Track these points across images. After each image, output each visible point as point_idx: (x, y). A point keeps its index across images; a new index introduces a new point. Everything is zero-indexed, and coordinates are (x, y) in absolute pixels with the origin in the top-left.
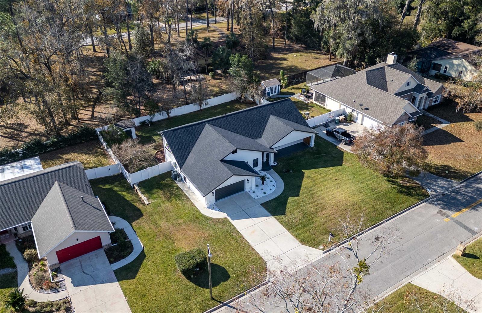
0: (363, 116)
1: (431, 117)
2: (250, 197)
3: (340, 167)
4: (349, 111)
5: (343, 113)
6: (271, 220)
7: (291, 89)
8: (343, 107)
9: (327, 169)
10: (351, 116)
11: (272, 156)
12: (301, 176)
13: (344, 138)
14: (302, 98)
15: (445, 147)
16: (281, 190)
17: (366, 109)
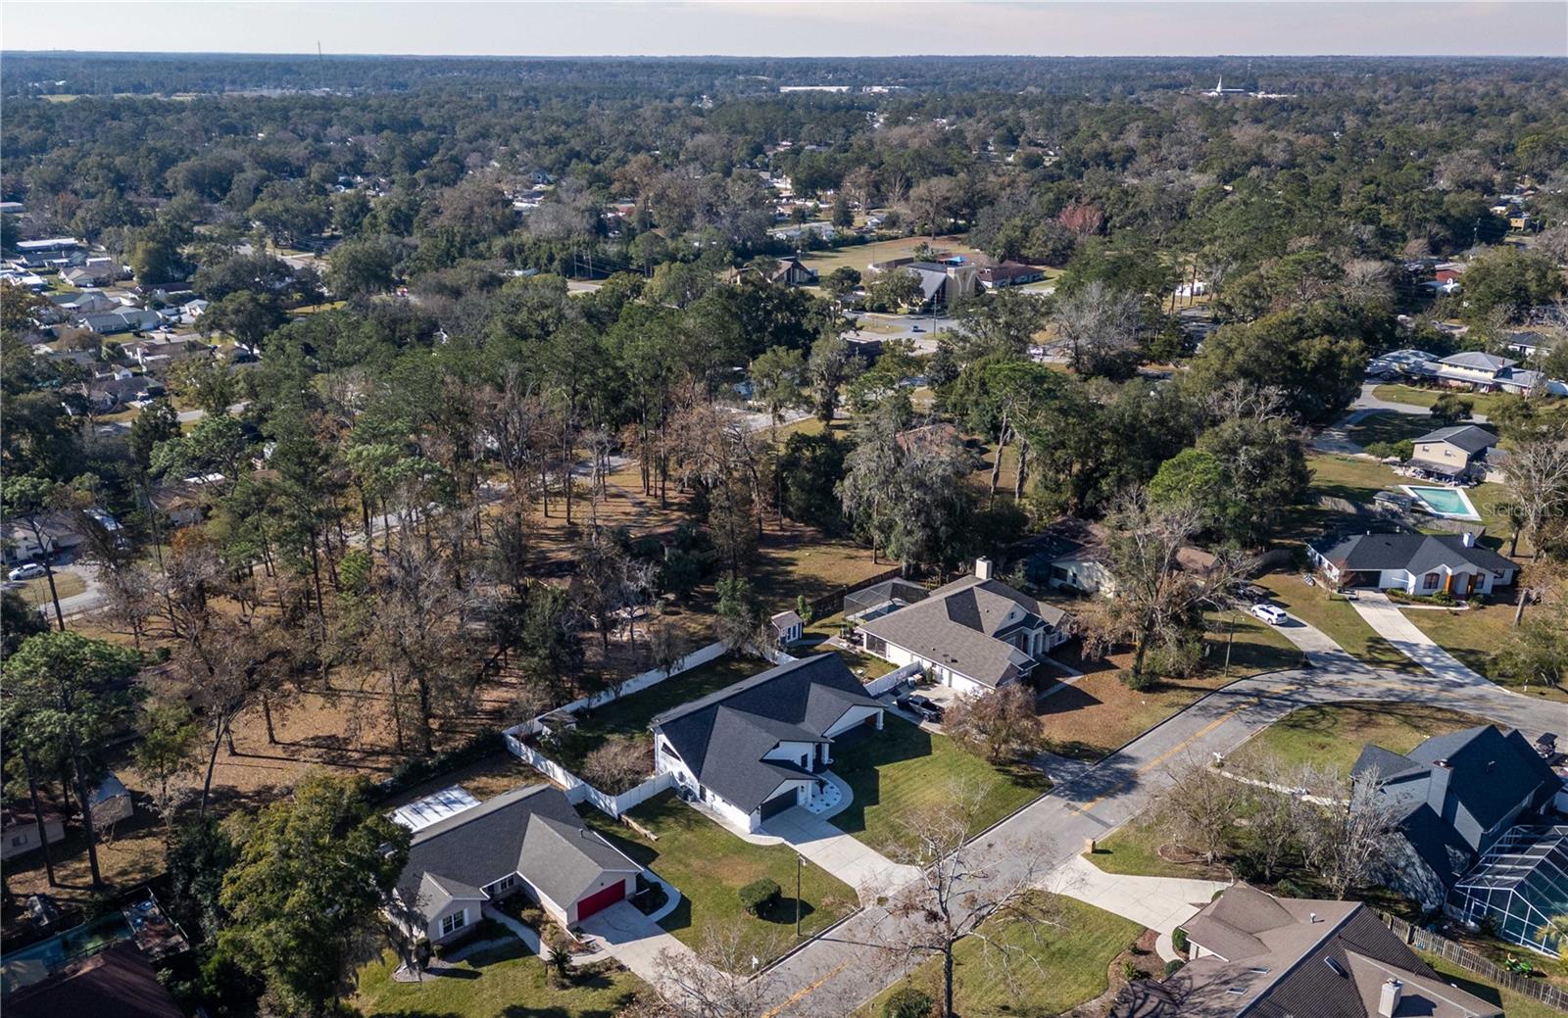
0: (951, 673)
1: (1055, 667)
2: (808, 812)
3: (928, 758)
4: (926, 665)
5: (918, 669)
6: (847, 838)
7: (821, 627)
8: (916, 659)
9: (910, 762)
10: (931, 673)
11: (826, 748)
12: (876, 775)
13: (927, 712)
14: (844, 645)
15: (1075, 714)
16: (851, 798)
17: (954, 661)
